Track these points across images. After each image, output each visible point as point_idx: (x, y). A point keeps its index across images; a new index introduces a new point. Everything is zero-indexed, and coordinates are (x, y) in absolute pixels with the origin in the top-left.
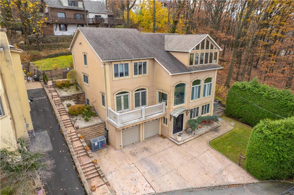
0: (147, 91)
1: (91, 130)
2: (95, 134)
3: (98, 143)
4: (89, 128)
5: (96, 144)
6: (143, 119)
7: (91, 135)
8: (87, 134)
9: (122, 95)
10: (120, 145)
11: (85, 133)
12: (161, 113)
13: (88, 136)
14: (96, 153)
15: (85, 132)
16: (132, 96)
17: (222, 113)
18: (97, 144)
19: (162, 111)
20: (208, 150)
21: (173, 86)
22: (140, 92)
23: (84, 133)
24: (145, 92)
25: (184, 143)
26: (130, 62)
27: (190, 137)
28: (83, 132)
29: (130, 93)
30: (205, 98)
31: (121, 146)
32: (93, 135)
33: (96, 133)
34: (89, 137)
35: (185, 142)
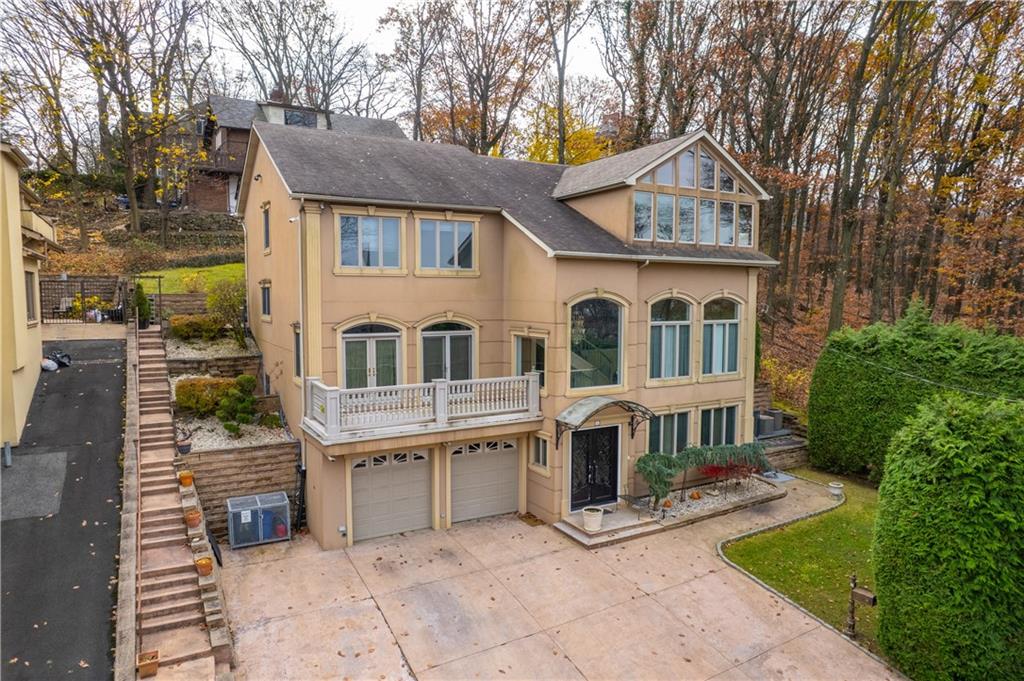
0: (475, 334)
1: (239, 464)
2: (252, 484)
3: (254, 514)
4: (231, 456)
5: (246, 517)
6: (442, 425)
7: (235, 486)
8: (221, 480)
9: (369, 337)
10: (342, 529)
11: (213, 475)
12: (521, 415)
13: (223, 487)
14: (239, 554)
15: (212, 471)
16: (411, 345)
17: (794, 454)
18: (249, 520)
19: (525, 408)
20: (711, 572)
21: (565, 304)
22: (448, 334)
23: (206, 471)
24: (467, 339)
25: (612, 543)
26: (406, 215)
27: (641, 522)
28: (204, 468)
29: (404, 333)
30: (713, 379)
31: (345, 535)
32: (244, 485)
33: (258, 481)
34: (226, 491)
35: (616, 537)
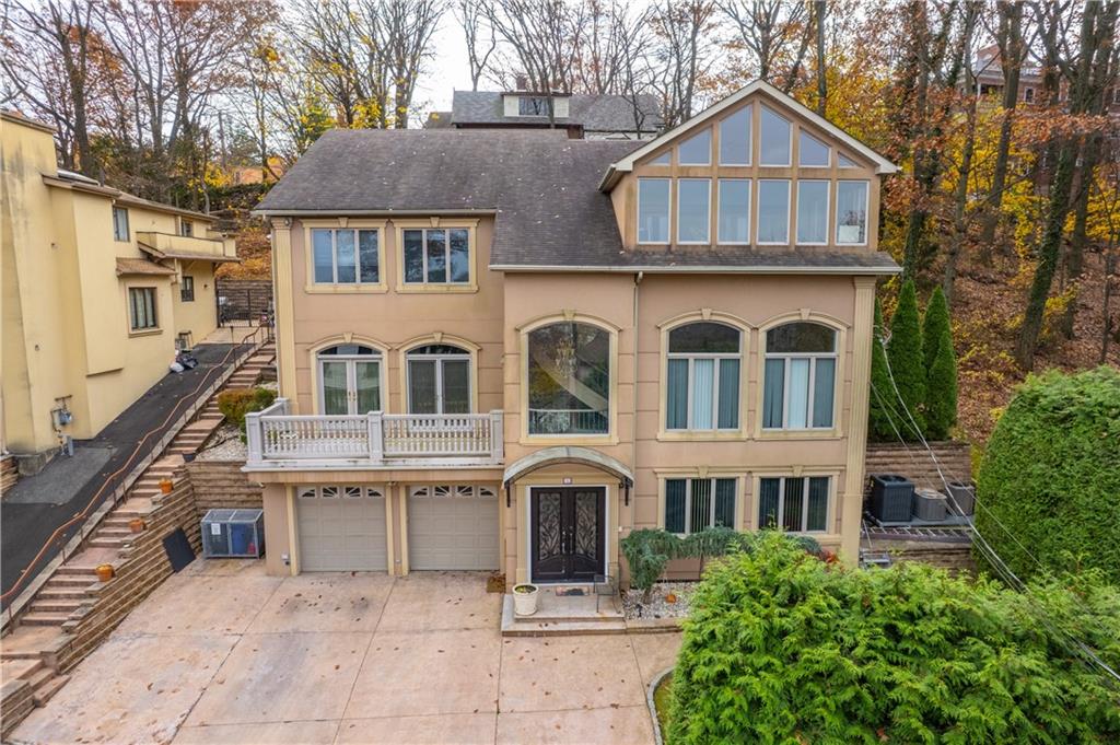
0: (473, 359)
1: (233, 477)
2: (244, 497)
3: (223, 527)
4: (227, 469)
5: (216, 530)
7: (228, 497)
8: (217, 490)
9: (348, 359)
10: (285, 557)
11: (210, 484)
12: (477, 460)
13: (218, 497)
14: (209, 563)
15: (210, 480)
16: (393, 369)
19: (486, 452)
21: (518, 330)
22: (439, 358)
23: (205, 480)
24: (465, 363)
25: (540, 634)
26: (384, 225)
27: (598, 616)
28: (203, 477)
30: (782, 436)
31: (288, 563)
32: (236, 497)
33: (249, 495)
34: (219, 501)
